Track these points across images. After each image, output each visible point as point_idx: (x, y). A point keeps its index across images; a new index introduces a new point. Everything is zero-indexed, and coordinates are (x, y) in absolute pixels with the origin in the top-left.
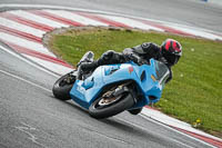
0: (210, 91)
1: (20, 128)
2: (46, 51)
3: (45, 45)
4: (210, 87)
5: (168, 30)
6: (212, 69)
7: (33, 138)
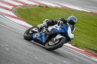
0: (79, 31)
1: (2, 45)
2: (13, 14)
3: (13, 12)
4: (79, 29)
5: (63, 7)
6: (81, 22)
7: (7, 49)
